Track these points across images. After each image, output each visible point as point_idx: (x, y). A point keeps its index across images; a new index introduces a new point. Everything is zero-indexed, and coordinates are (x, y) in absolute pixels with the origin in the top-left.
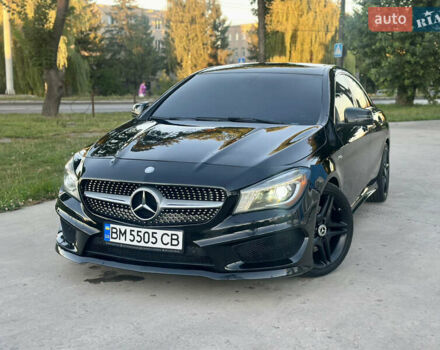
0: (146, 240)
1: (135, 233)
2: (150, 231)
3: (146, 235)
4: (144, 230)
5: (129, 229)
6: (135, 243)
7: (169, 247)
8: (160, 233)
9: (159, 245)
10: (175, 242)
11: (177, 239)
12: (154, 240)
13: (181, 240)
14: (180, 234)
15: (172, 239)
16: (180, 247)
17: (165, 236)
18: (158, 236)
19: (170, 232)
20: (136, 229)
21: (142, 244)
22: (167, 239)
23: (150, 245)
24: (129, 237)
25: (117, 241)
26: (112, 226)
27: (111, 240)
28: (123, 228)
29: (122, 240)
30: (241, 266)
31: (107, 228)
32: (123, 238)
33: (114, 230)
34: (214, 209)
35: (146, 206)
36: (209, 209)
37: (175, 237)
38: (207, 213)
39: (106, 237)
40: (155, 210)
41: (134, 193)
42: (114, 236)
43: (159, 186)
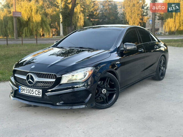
0: (30, 93)
1: (27, 90)
2: (32, 89)
3: (30, 90)
4: (29, 89)
5: (25, 88)
6: (27, 94)
7: (37, 95)
8: (35, 90)
9: (34, 95)
10: (39, 94)
11: (40, 93)
12: (32, 93)
13: (41, 93)
14: (41, 91)
15: (38, 93)
16: (41, 96)
17: (36, 91)
18: (34, 91)
19: (38, 90)
20: (27, 88)
21: (29, 94)
22: (37, 93)
23: (31, 94)
24: (26, 91)
25: (22, 92)
26: (21, 87)
27: (21, 92)
28: (24, 88)
29: (23, 92)
30: (63, 104)
31: (20, 88)
32: (24, 91)
33: (21, 89)
34: (53, 82)
35: (30, 80)
36: (51, 82)
37: (39, 92)
38: (50, 83)
39: (20, 91)
40: (33, 81)
41: (27, 75)
42: (22, 90)
43: (36, 73)
